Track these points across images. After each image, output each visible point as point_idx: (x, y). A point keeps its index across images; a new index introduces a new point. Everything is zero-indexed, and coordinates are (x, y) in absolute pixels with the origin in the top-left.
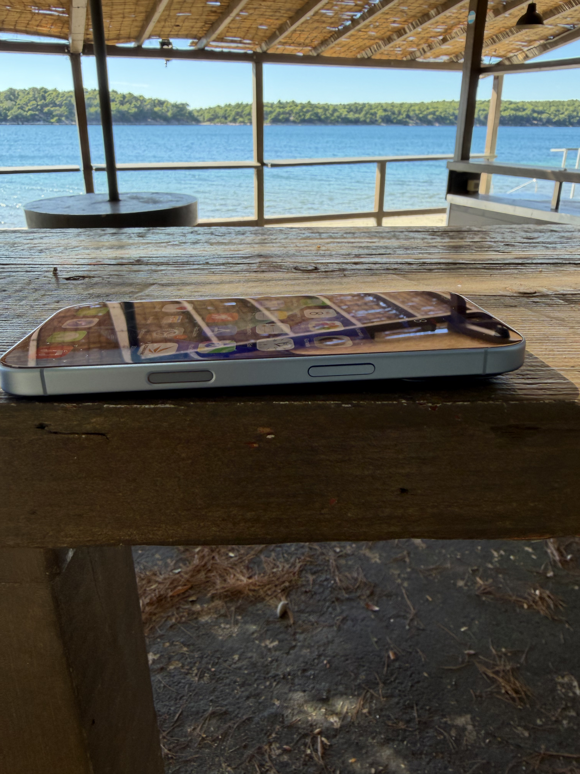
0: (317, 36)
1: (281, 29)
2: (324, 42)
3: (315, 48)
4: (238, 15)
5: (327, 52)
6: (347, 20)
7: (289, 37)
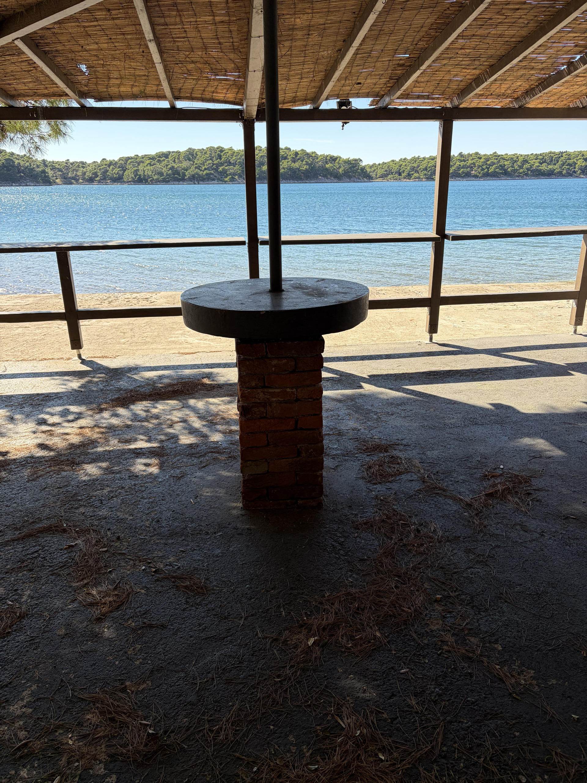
0: (521, 85)
1: (478, 81)
5: (533, 103)
6: (563, 64)
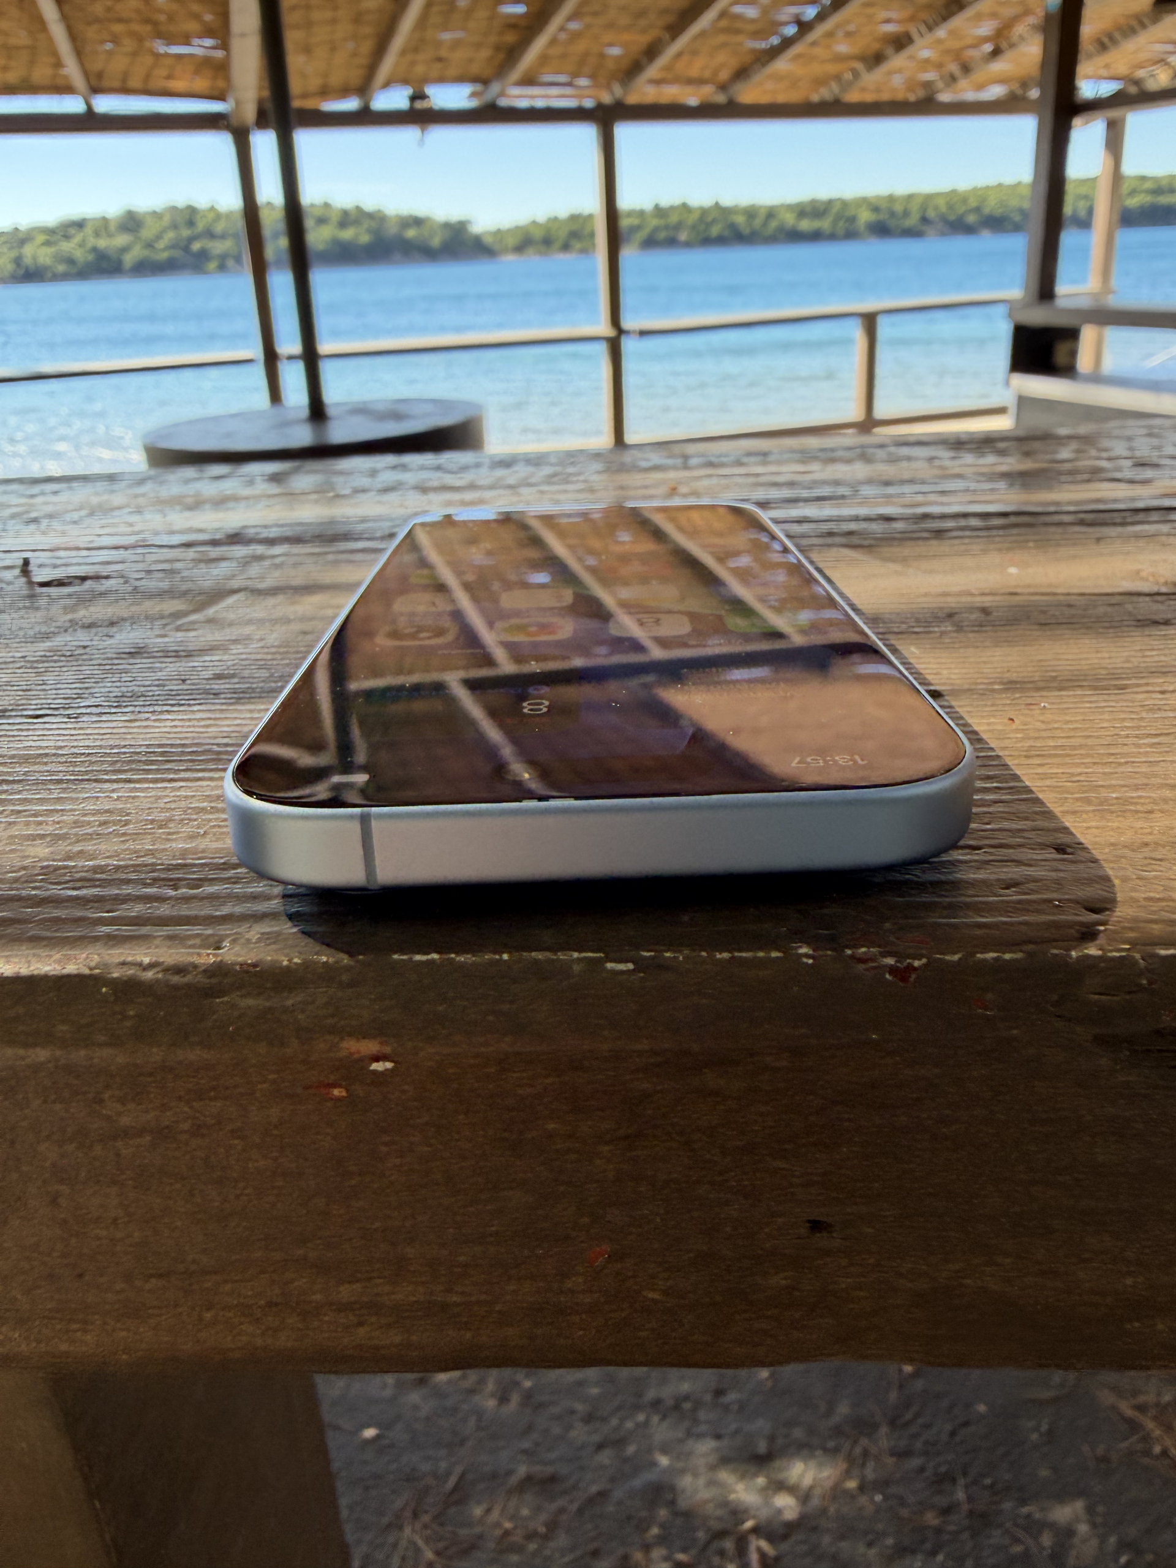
0: (725, 62)
1: (652, 52)
2: (742, 73)
3: (723, 87)
4: (562, 29)
5: (749, 94)
6: (786, 23)
7: (668, 68)
